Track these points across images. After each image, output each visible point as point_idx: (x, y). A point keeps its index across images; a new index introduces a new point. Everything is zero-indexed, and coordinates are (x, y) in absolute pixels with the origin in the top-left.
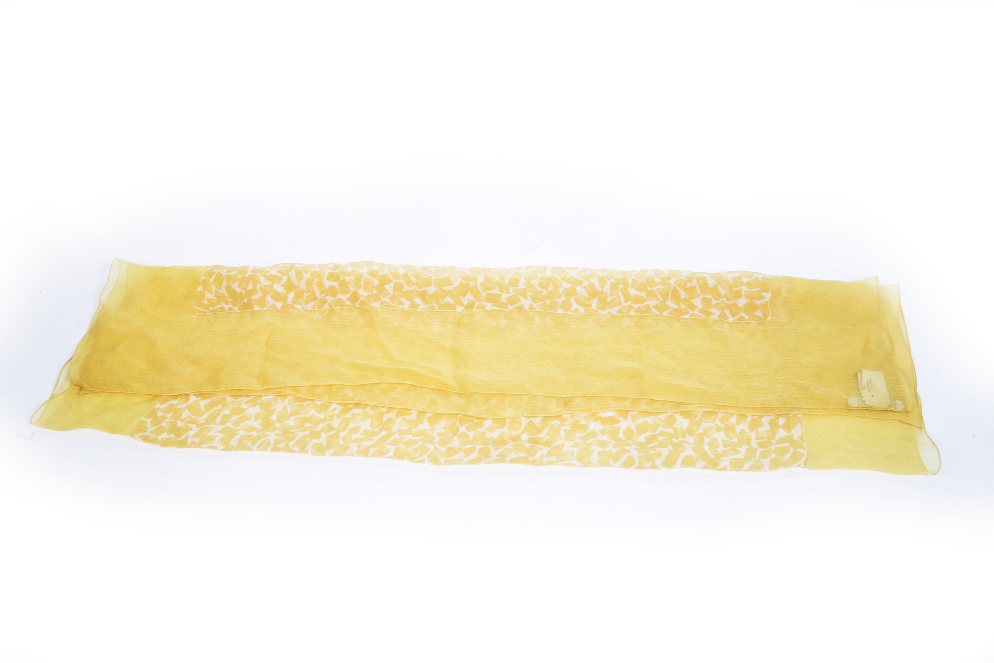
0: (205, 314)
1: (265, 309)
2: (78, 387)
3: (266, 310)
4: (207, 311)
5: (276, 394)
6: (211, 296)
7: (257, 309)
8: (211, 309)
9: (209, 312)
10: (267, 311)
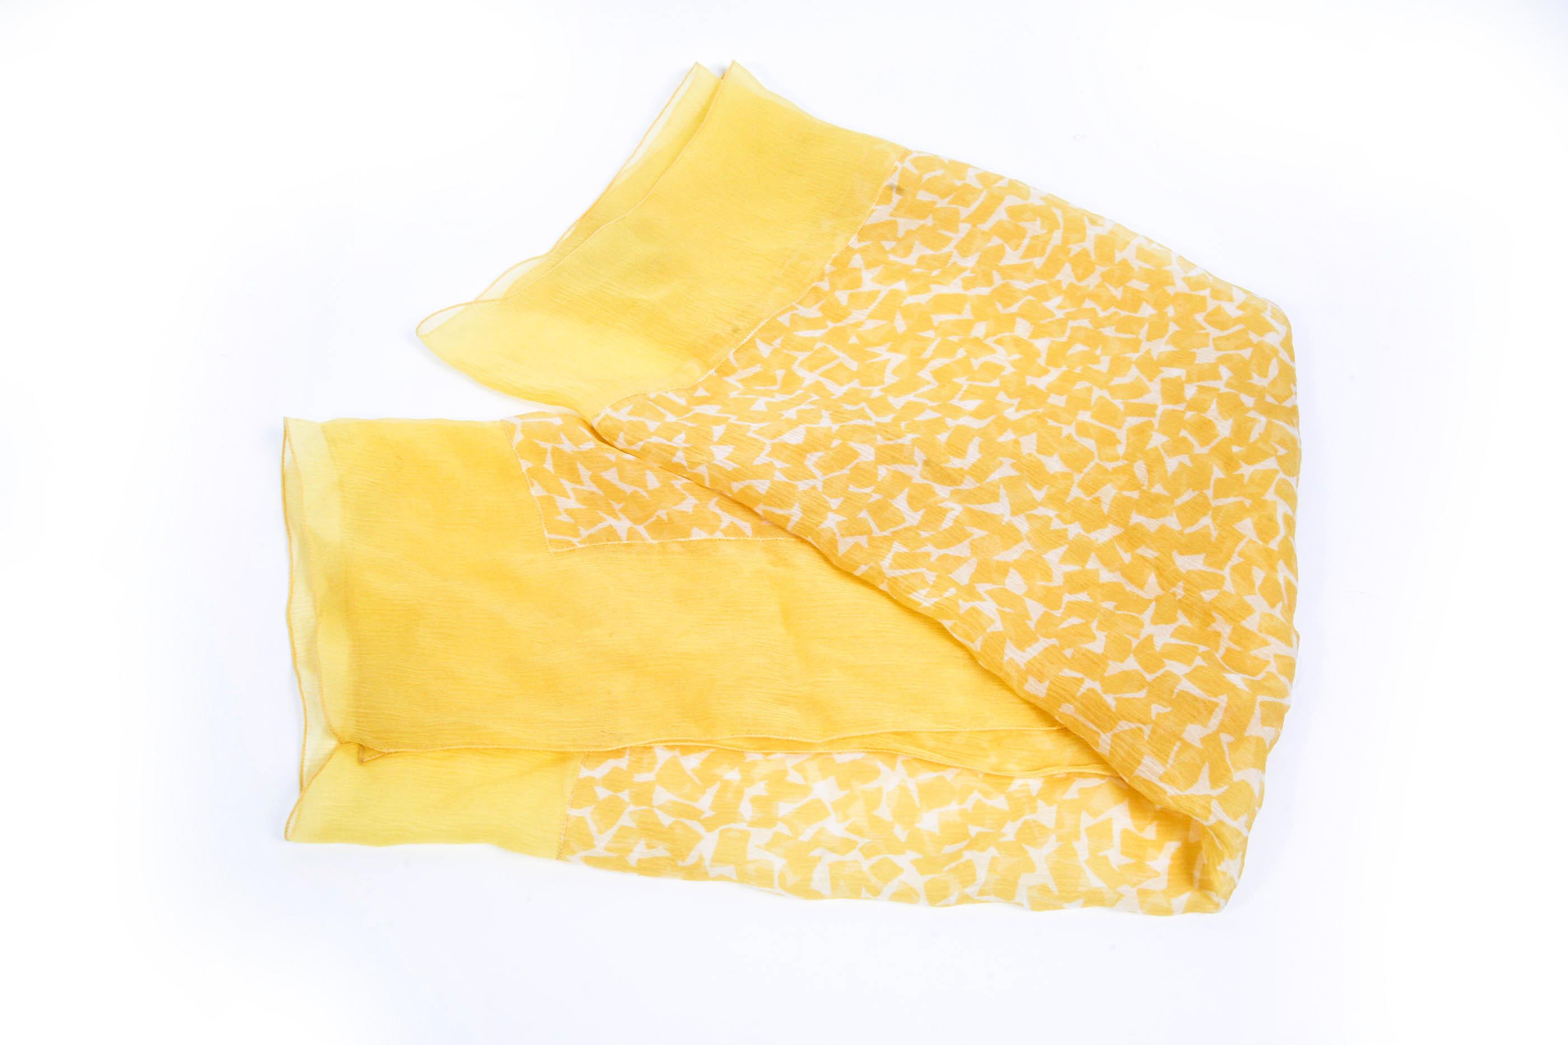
0: (571, 548)
1: (718, 535)
2: (354, 749)
3: (720, 540)
4: (575, 540)
5: (862, 748)
6: (572, 503)
7: (699, 538)
8: (584, 533)
9: (580, 543)
10: (723, 540)
